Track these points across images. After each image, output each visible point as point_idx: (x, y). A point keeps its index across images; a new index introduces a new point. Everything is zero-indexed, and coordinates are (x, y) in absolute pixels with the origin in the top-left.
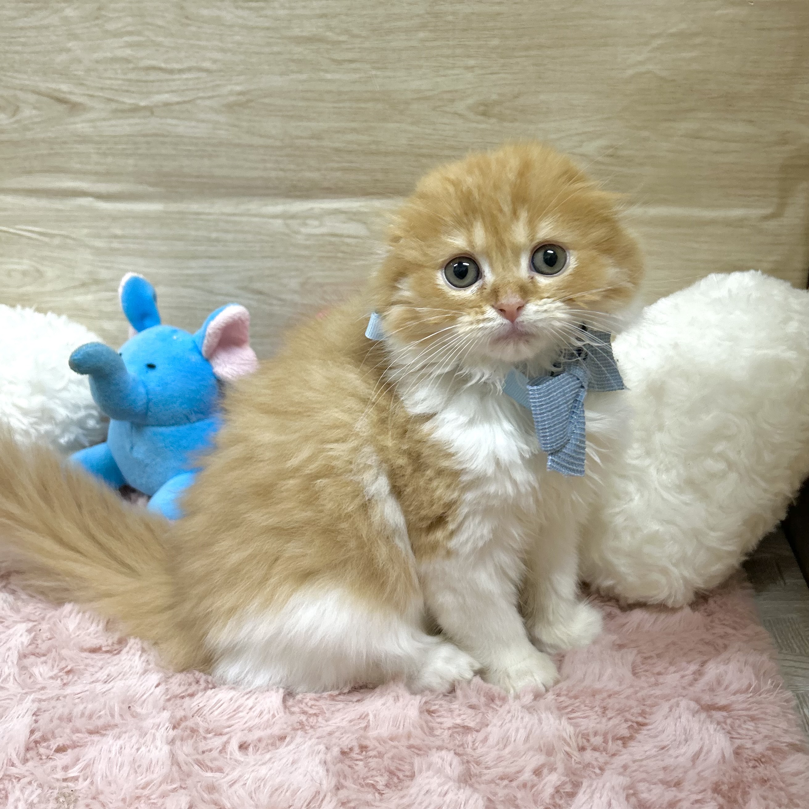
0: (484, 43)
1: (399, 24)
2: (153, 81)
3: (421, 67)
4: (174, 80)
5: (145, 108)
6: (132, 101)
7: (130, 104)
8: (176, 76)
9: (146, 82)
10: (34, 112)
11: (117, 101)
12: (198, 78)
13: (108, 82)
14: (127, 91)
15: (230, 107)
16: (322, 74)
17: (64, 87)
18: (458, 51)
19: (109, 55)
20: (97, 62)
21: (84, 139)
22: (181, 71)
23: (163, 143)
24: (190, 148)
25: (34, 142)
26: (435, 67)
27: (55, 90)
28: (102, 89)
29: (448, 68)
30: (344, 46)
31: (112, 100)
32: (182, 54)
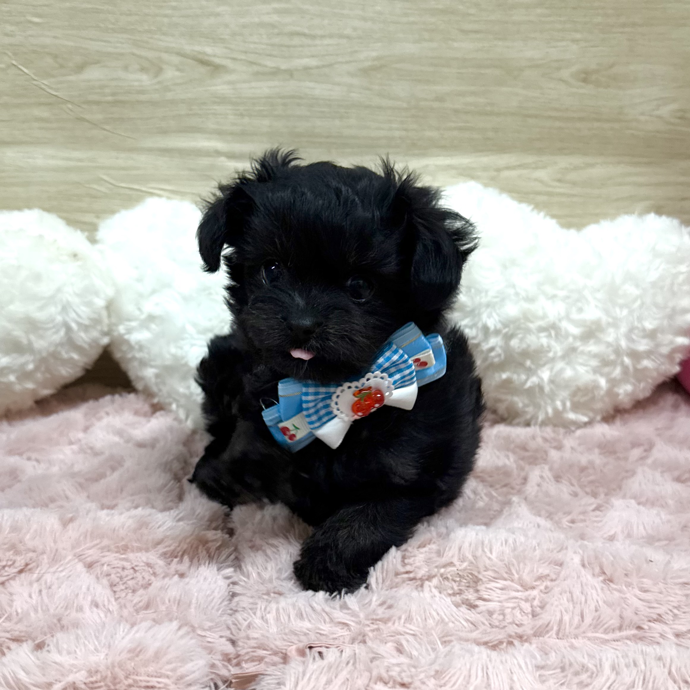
2: (295, 46)
3: (535, 39)
4: (315, 46)
5: (285, 71)
6: (273, 65)
7: (271, 68)
8: (318, 42)
9: (288, 46)
10: (177, 73)
11: (259, 65)
12: (338, 44)
13: (252, 46)
14: (270, 55)
15: (366, 72)
16: (450, 42)
17: (209, 50)
19: (256, 20)
20: (244, 26)
21: (222, 100)
22: (323, 37)
23: (299, 105)
24: (323, 110)
25: (173, 102)
26: (547, 39)
27: (200, 53)
28: (246, 52)
29: (557, 41)
31: (255, 63)
32: (326, 22)
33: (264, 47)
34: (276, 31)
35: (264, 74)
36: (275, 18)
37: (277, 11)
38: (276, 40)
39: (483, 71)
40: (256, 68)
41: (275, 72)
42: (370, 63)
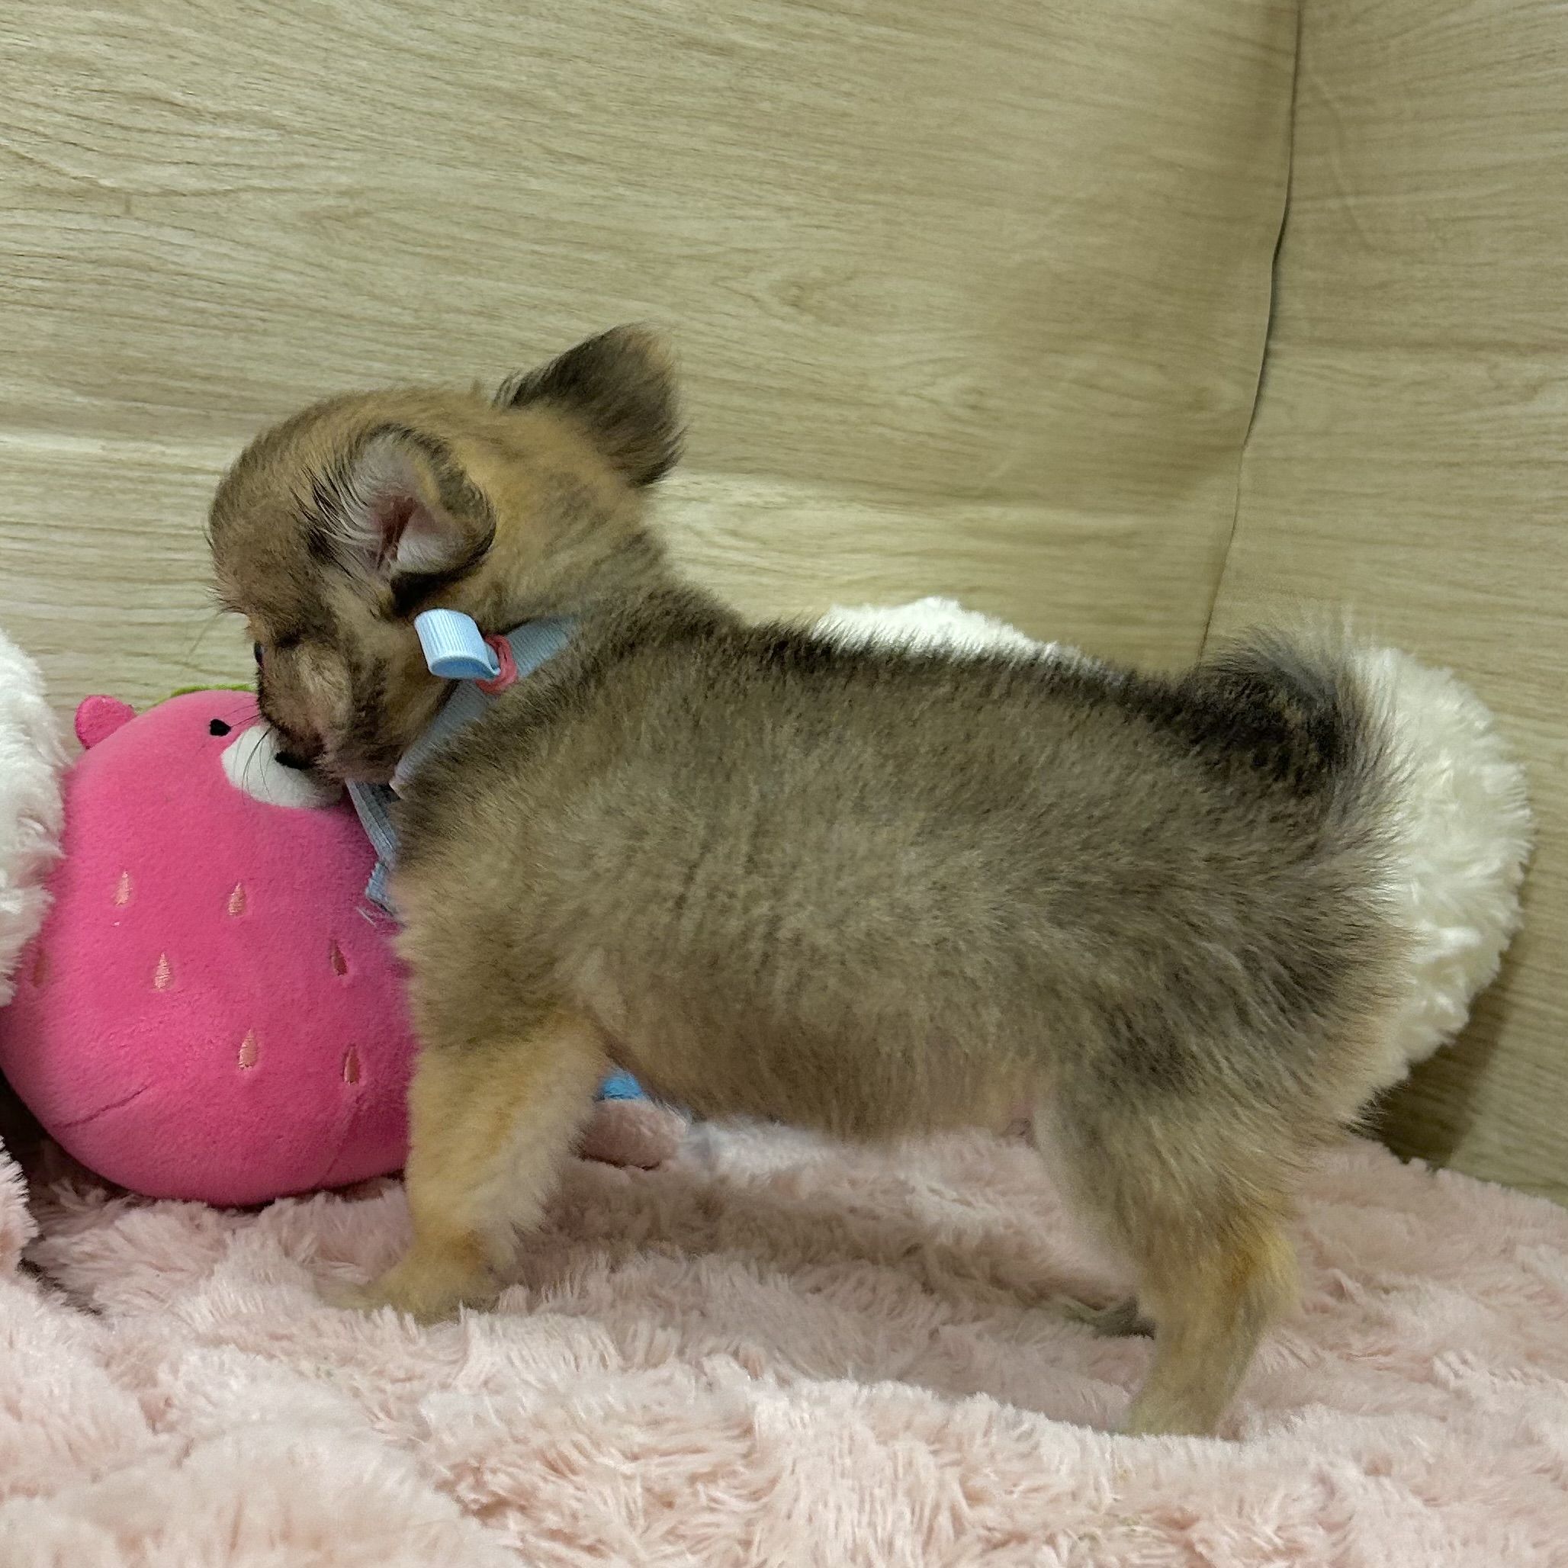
0: (813, 164)
1: (679, 99)
2: (145, 131)
3: (703, 193)
4: (197, 136)
5: (112, 193)
6: (82, 172)
7: (76, 179)
8: (206, 129)
9: (127, 128)
11: (42, 165)
12: (254, 142)
13: (29, 113)
14: (74, 145)
15: (317, 222)
16: (522, 176)
18: (771, 173)
20: (11, 56)
22: (219, 117)
23: (141, 286)
24: (204, 306)
26: (728, 197)
29: (748, 203)
30: (573, 124)
31: (31, 161)
32: (230, 79)
33: (59, 118)
34: (96, 83)
35: (51, 193)
36: (98, 47)
37: (104, 31)
38: (95, 108)
39: (588, 256)
40: (32, 176)
41: (86, 194)
42: (331, 201)
